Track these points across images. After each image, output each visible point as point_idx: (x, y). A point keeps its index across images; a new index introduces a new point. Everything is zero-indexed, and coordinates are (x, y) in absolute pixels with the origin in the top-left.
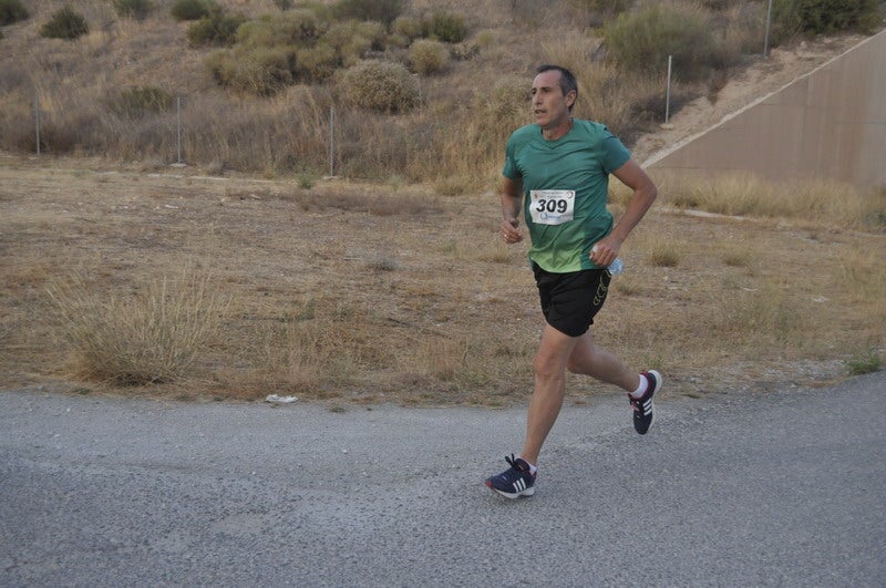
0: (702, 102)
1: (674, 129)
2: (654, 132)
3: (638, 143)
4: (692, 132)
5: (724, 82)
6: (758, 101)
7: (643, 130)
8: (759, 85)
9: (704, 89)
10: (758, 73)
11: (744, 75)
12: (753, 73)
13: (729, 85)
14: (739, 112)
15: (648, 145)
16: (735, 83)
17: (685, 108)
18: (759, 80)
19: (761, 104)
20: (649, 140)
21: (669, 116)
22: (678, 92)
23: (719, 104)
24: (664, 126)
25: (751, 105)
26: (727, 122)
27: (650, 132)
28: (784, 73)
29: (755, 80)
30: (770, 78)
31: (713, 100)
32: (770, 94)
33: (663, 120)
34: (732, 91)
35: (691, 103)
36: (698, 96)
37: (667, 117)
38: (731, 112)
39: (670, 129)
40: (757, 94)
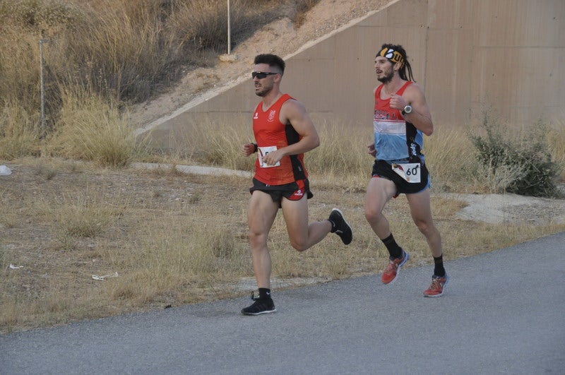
0: (282, 25)
1: (237, 60)
2: (212, 66)
3: (184, 81)
6: (354, 22)
7: (193, 64)
9: (289, 7)
13: (322, 2)
14: (326, 36)
19: (355, 26)
20: (200, 75)
21: (233, 45)
23: (303, 27)
24: (224, 57)
25: (344, 27)
26: (307, 51)
27: (204, 66)
31: (298, 21)
32: (371, 13)
33: (224, 51)
35: (267, 26)
36: (277, 18)
37: (229, 47)
38: (314, 38)
39: (232, 62)
40: (354, 13)
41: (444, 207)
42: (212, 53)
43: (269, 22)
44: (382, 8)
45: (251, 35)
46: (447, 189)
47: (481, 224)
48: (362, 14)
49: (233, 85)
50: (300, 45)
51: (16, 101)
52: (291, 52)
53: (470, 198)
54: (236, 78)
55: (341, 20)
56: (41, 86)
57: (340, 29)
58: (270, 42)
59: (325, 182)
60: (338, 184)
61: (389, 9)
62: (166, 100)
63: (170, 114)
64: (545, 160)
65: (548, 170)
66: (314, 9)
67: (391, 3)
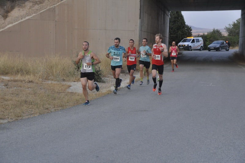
5: (12, 8)
6: (27, 18)
8: (30, 10)
10: (31, 4)
11: (24, 5)
12: (28, 4)
13: (15, 10)
14: (16, 23)
16: (18, 8)
18: (30, 8)
23: (8, 19)
25: (24, 19)
26: (9, 28)
28: (44, 4)
29: (29, 7)
30: (37, 7)
31: (5, 17)
32: (34, 15)
34: (16, 13)
38: (12, 23)
40: (28, 15)
41: (62, 87)
44: (38, 13)
46: (64, 80)
47: (76, 93)
48: (30, 15)
50: (6, 26)
53: (72, 84)
55: (22, 17)
57: (22, 20)
59: (16, 78)
60: (22, 79)
61: (41, 13)
64: (98, 69)
65: (99, 73)
66: (12, 12)
67: (41, 11)
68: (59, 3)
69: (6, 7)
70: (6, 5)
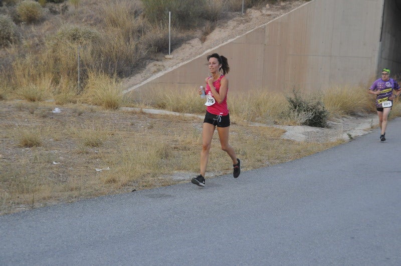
0: (196, 42)
1: (173, 58)
2: (161, 60)
3: (147, 67)
4: (183, 60)
5: (212, 29)
6: (230, 41)
7: (152, 59)
8: (233, 30)
9: (199, 33)
10: (235, 23)
12: (231, 23)
13: (215, 31)
15: (154, 69)
16: (219, 28)
17: (183, 46)
18: (234, 27)
19: (230, 43)
21: (172, 51)
22: (180, 35)
23: (206, 43)
24: (167, 56)
25: (225, 43)
27: (157, 60)
28: (251, 23)
30: (242, 26)
31: (203, 40)
32: (238, 37)
33: (167, 53)
34: (216, 34)
35: (188, 42)
36: (193, 38)
37: (170, 51)
38: (211, 48)
39: (171, 59)
40: (230, 37)
42: (161, 54)
43: (189, 40)
44: (243, 34)
45: (180, 45)
49: (171, 70)
50: (204, 51)
51: (66, 76)
52: (199, 55)
54: (172, 67)
55: (223, 40)
56: (78, 69)
57: (223, 44)
58: (190, 49)
61: (247, 35)
62: (138, 77)
63: (140, 83)
64: (322, 110)
65: (322, 114)
66: (211, 34)
67: (247, 32)
68: (271, 21)
69: (204, 28)
70: (204, 25)
